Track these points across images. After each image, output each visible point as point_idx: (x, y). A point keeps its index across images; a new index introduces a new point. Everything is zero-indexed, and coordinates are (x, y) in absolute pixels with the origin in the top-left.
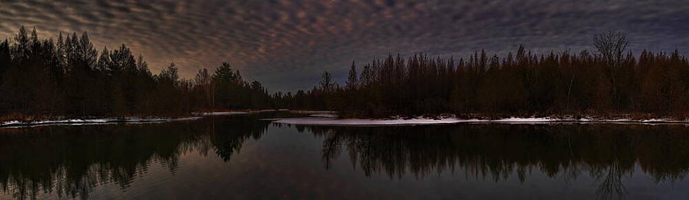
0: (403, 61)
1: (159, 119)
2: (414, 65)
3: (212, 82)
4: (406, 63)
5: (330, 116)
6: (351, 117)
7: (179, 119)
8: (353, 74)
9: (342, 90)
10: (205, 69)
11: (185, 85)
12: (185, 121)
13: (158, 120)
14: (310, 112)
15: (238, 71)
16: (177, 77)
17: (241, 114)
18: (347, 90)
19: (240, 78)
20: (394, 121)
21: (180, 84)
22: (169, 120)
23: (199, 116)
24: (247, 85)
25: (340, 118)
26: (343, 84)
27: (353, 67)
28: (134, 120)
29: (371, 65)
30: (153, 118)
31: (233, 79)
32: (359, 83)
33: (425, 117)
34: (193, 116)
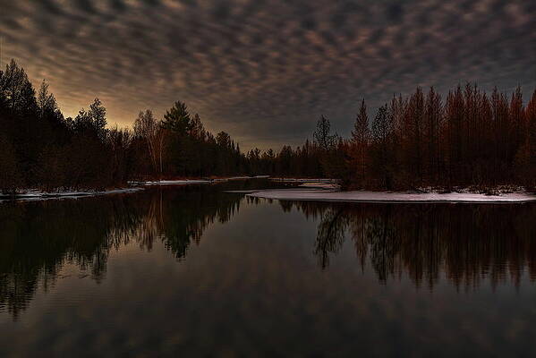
0: (438, 98)
1: (76, 193)
2: (456, 104)
3: (159, 132)
4: (443, 102)
5: (328, 186)
6: (358, 189)
7: (108, 192)
8: (362, 120)
9: (346, 145)
10: (148, 112)
11: (118, 136)
12: (117, 195)
13: (72, 194)
14: (299, 180)
15: (197, 116)
16: (103, 123)
17: (201, 184)
18: (354, 145)
19: (200, 127)
20: (421, 195)
21: (108, 135)
22: (90, 194)
23: (139, 185)
24: (211, 138)
25: (344, 189)
26: (347, 137)
27: (363, 110)
28: (33, 195)
29: (389, 106)
30: (65, 190)
31: (191, 129)
32: (372, 134)
33: (473, 191)
34: (129, 186)
